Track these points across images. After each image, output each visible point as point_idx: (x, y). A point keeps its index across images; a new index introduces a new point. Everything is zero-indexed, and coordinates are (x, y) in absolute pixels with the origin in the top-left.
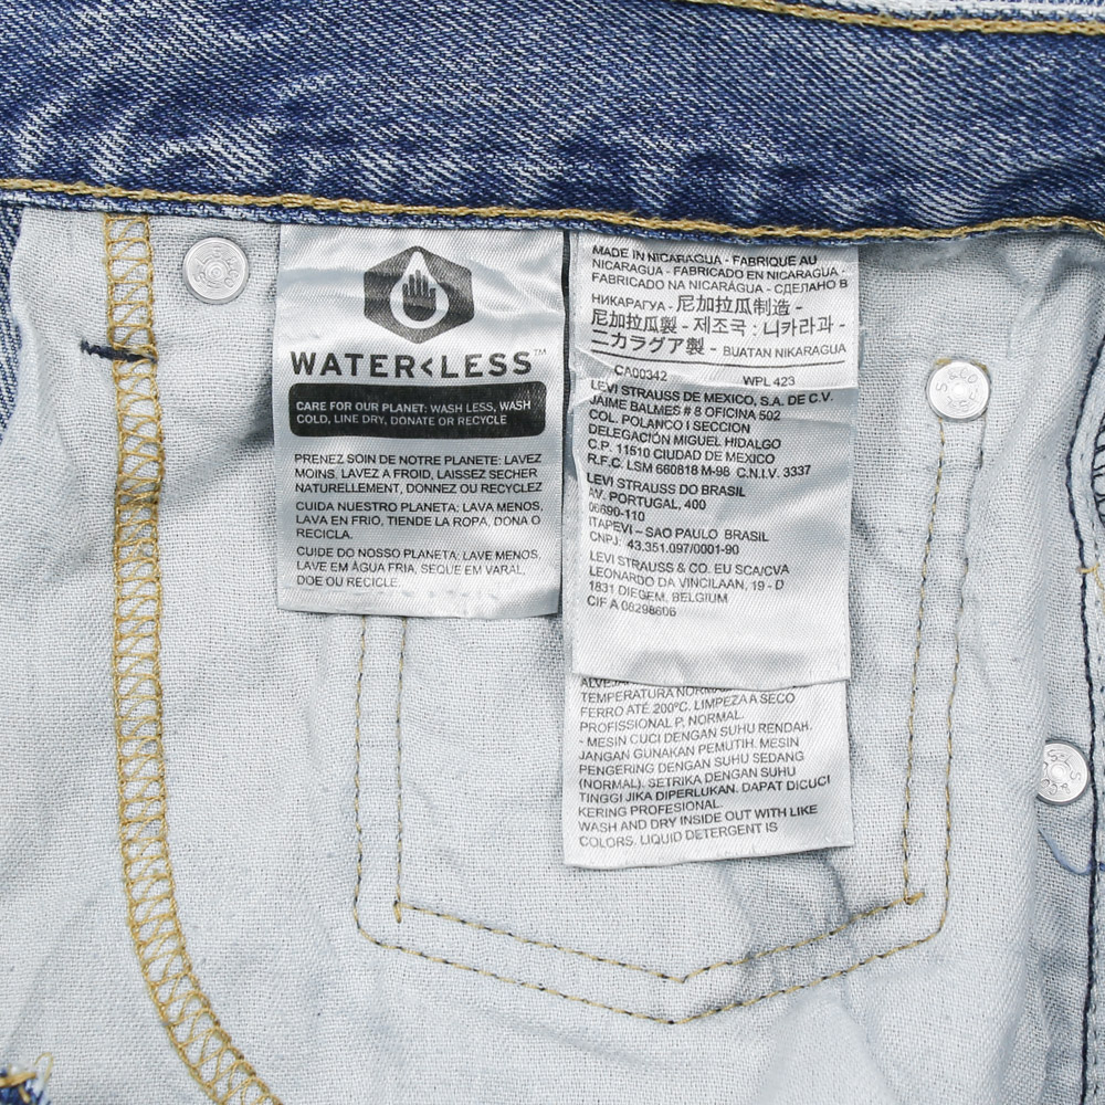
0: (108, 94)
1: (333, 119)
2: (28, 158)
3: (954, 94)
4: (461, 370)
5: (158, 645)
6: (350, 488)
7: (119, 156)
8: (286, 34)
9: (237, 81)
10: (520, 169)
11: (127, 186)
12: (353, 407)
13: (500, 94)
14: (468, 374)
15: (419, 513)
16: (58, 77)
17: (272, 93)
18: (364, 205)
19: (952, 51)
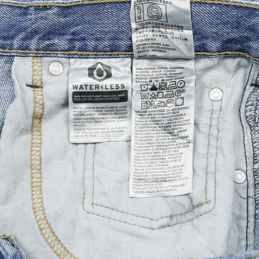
0: (34, 33)
1: (82, 35)
2: (16, 46)
3: (215, 18)
4: (109, 88)
5: (41, 148)
6: (85, 115)
7: (36, 44)
8: (72, 18)
9: (61, 29)
10: (122, 43)
11: (37, 51)
12: (86, 97)
13: (117, 27)
14: (111, 89)
15: (101, 120)
16: (23, 30)
17: (69, 31)
18: (88, 53)
19: (215, 8)
